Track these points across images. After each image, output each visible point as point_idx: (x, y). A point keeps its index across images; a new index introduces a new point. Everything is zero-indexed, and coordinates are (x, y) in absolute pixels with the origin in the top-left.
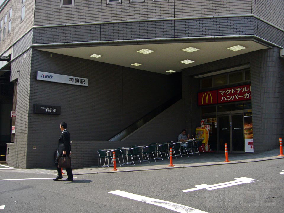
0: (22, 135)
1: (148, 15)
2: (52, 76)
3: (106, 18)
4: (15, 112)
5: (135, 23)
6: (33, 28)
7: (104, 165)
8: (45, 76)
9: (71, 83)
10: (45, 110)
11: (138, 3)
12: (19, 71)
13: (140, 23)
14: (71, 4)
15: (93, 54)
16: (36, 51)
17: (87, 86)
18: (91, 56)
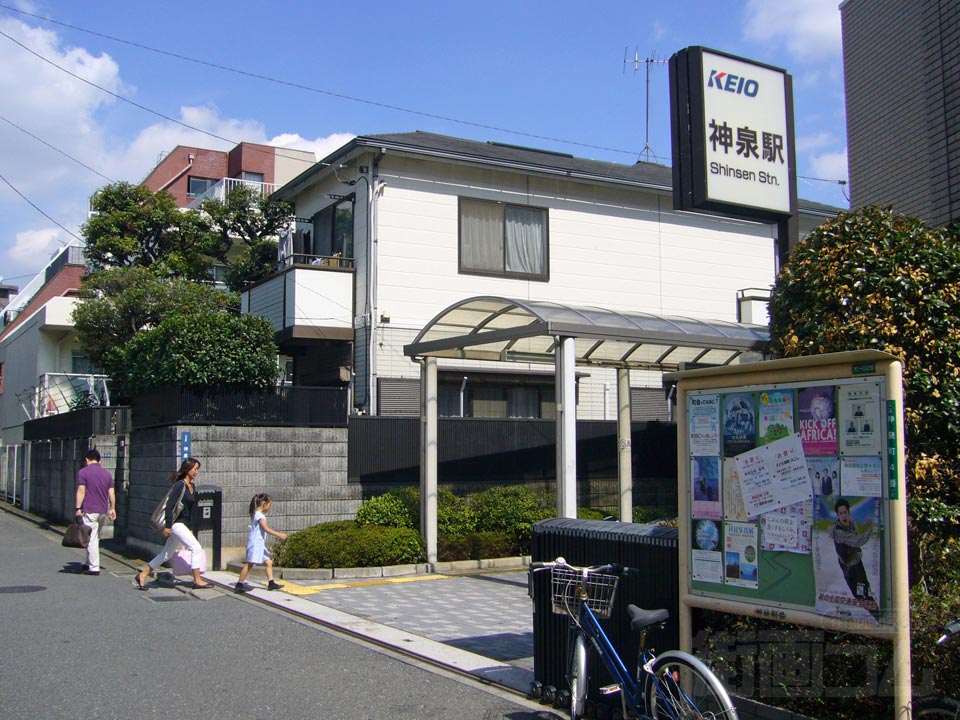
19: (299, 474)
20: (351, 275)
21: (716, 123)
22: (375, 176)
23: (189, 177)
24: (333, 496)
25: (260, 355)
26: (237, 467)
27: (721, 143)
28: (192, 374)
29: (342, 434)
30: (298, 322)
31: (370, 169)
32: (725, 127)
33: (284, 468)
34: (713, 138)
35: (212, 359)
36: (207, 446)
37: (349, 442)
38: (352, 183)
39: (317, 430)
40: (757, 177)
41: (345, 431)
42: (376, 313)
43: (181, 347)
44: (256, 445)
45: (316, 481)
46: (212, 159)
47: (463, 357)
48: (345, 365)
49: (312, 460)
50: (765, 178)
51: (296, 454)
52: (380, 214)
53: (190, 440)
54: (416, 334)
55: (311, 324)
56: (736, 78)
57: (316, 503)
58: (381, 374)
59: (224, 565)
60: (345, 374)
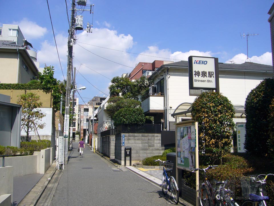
19: (150, 144)
20: (163, 97)
21: (196, 71)
22: (168, 74)
23: (143, 70)
24: (158, 149)
25: (140, 117)
26: (135, 143)
27: (197, 75)
28: (124, 122)
29: (160, 135)
30: (151, 109)
31: (167, 72)
32: (198, 72)
33: (146, 143)
34: (195, 74)
35: (129, 118)
36: (128, 138)
37: (161, 137)
38: (162, 76)
39: (153, 134)
40: (207, 81)
41: (160, 134)
42: (168, 106)
43: (122, 116)
44: (139, 137)
45: (154, 146)
46: (148, 65)
47: (186, 116)
48: (162, 118)
49: (152, 141)
50: (209, 81)
51: (148, 140)
52: (169, 83)
53: (124, 136)
54: (174, 111)
55: (154, 109)
56: (201, 61)
57: (153, 151)
58: (170, 121)
59: (132, 165)
60: (162, 121)
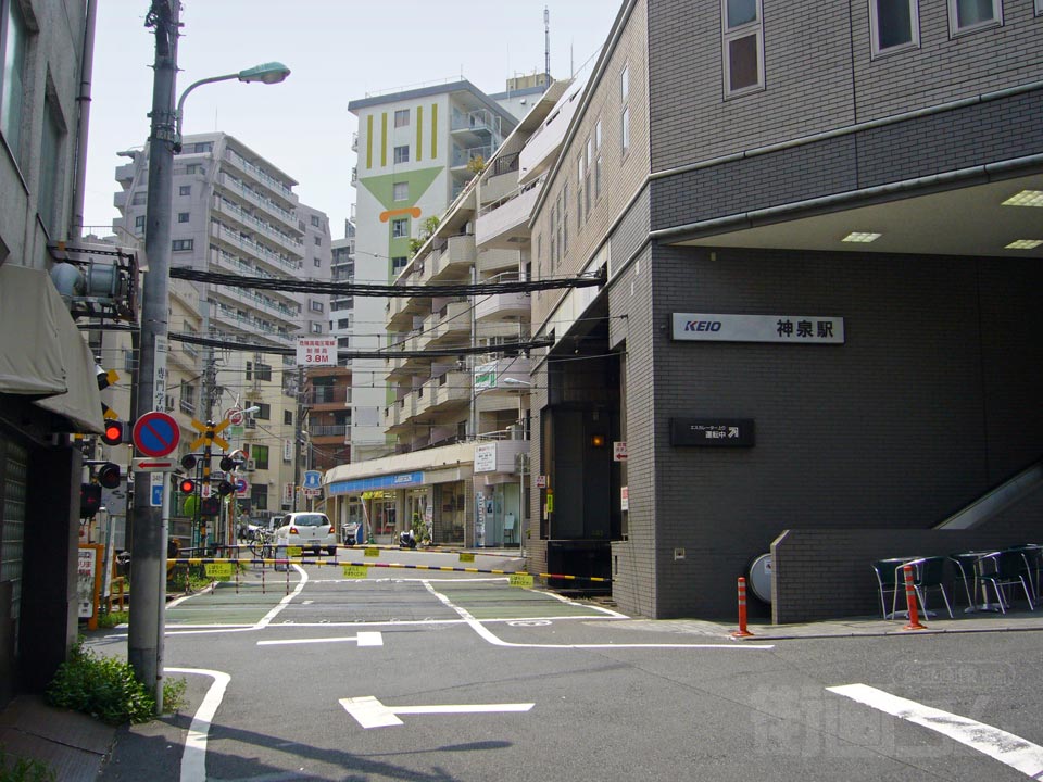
0: (643, 514)
1: (1021, 71)
2: (720, 324)
3: (871, 107)
4: (625, 445)
5: (974, 108)
6: (650, 180)
7: (893, 614)
8: (696, 326)
9: (785, 338)
10: (704, 432)
11: (979, 36)
12: (626, 316)
13: (993, 103)
14: (755, 81)
15: (850, 233)
16: (663, 252)
17: (842, 341)
18: (845, 240)
